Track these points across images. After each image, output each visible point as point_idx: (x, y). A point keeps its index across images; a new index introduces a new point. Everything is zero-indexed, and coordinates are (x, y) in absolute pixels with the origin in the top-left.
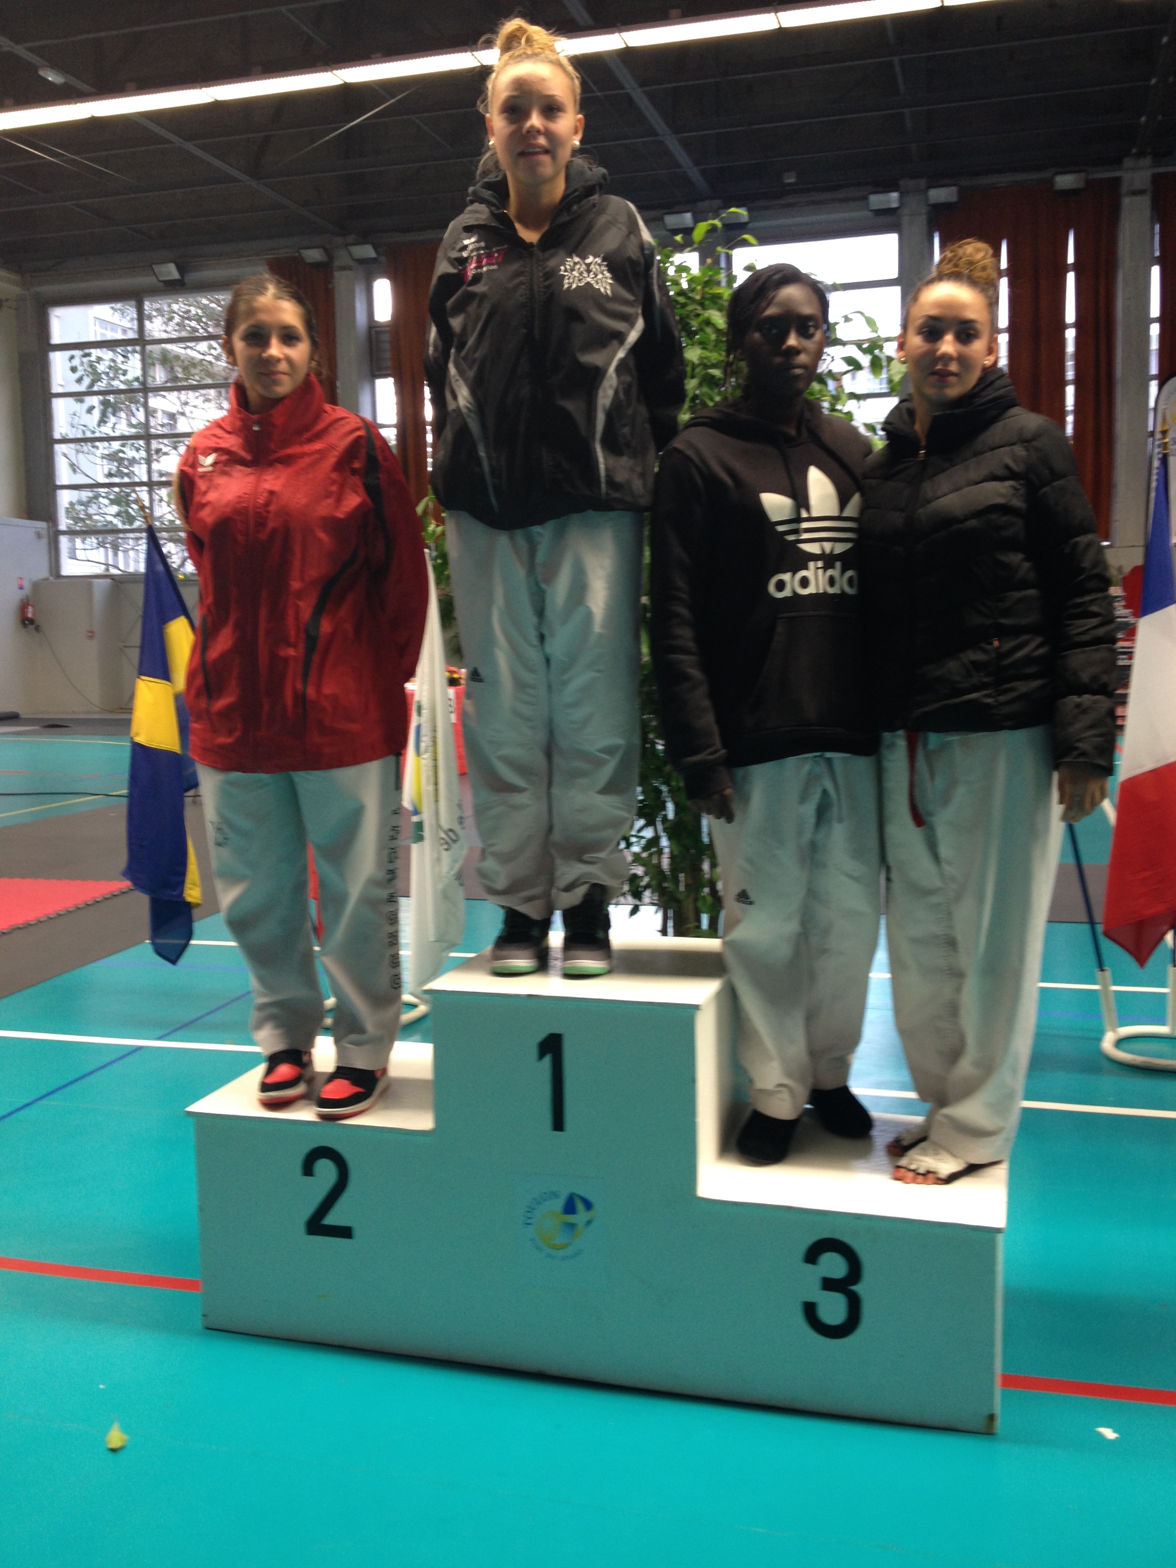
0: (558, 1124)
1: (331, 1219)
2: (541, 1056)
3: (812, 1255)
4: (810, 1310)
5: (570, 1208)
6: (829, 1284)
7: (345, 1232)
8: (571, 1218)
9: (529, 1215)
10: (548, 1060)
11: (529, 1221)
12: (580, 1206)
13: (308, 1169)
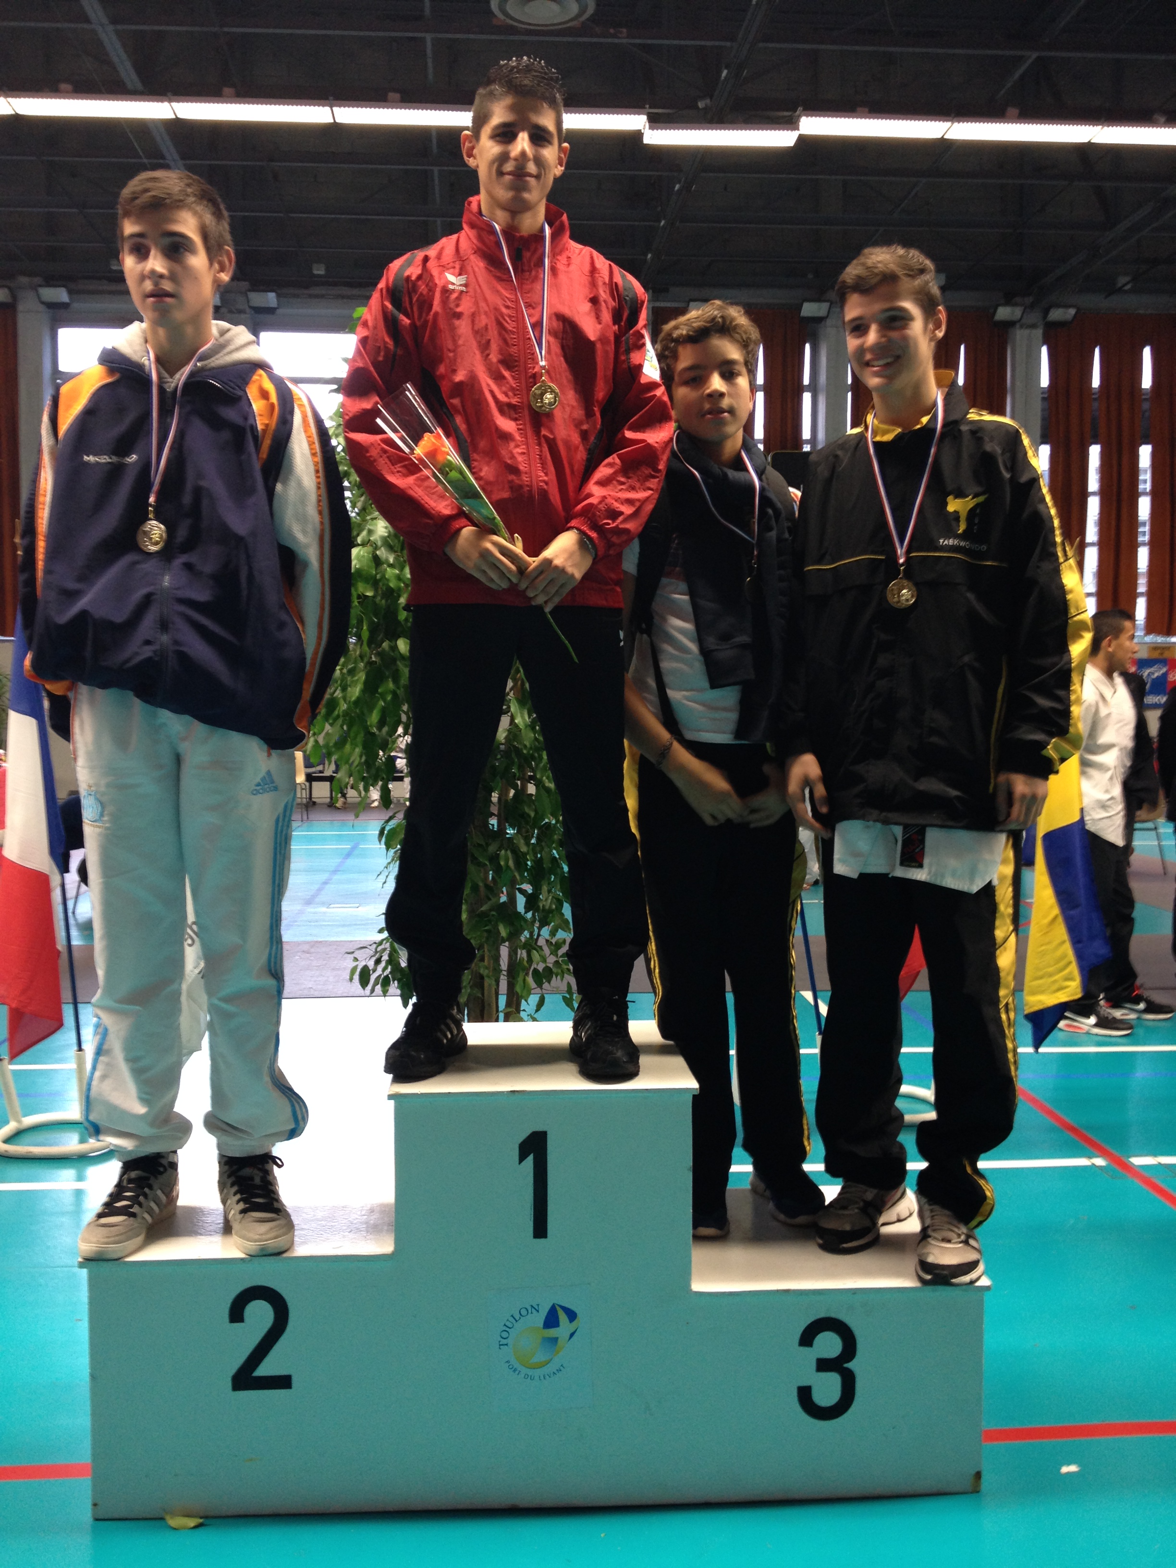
0: (540, 1229)
1: (264, 1370)
2: (522, 1158)
3: (807, 1338)
4: (805, 1395)
5: (551, 1321)
6: (824, 1365)
7: (283, 1382)
8: (552, 1332)
9: (505, 1335)
10: (530, 1160)
11: (504, 1342)
12: (563, 1317)
13: (236, 1314)
